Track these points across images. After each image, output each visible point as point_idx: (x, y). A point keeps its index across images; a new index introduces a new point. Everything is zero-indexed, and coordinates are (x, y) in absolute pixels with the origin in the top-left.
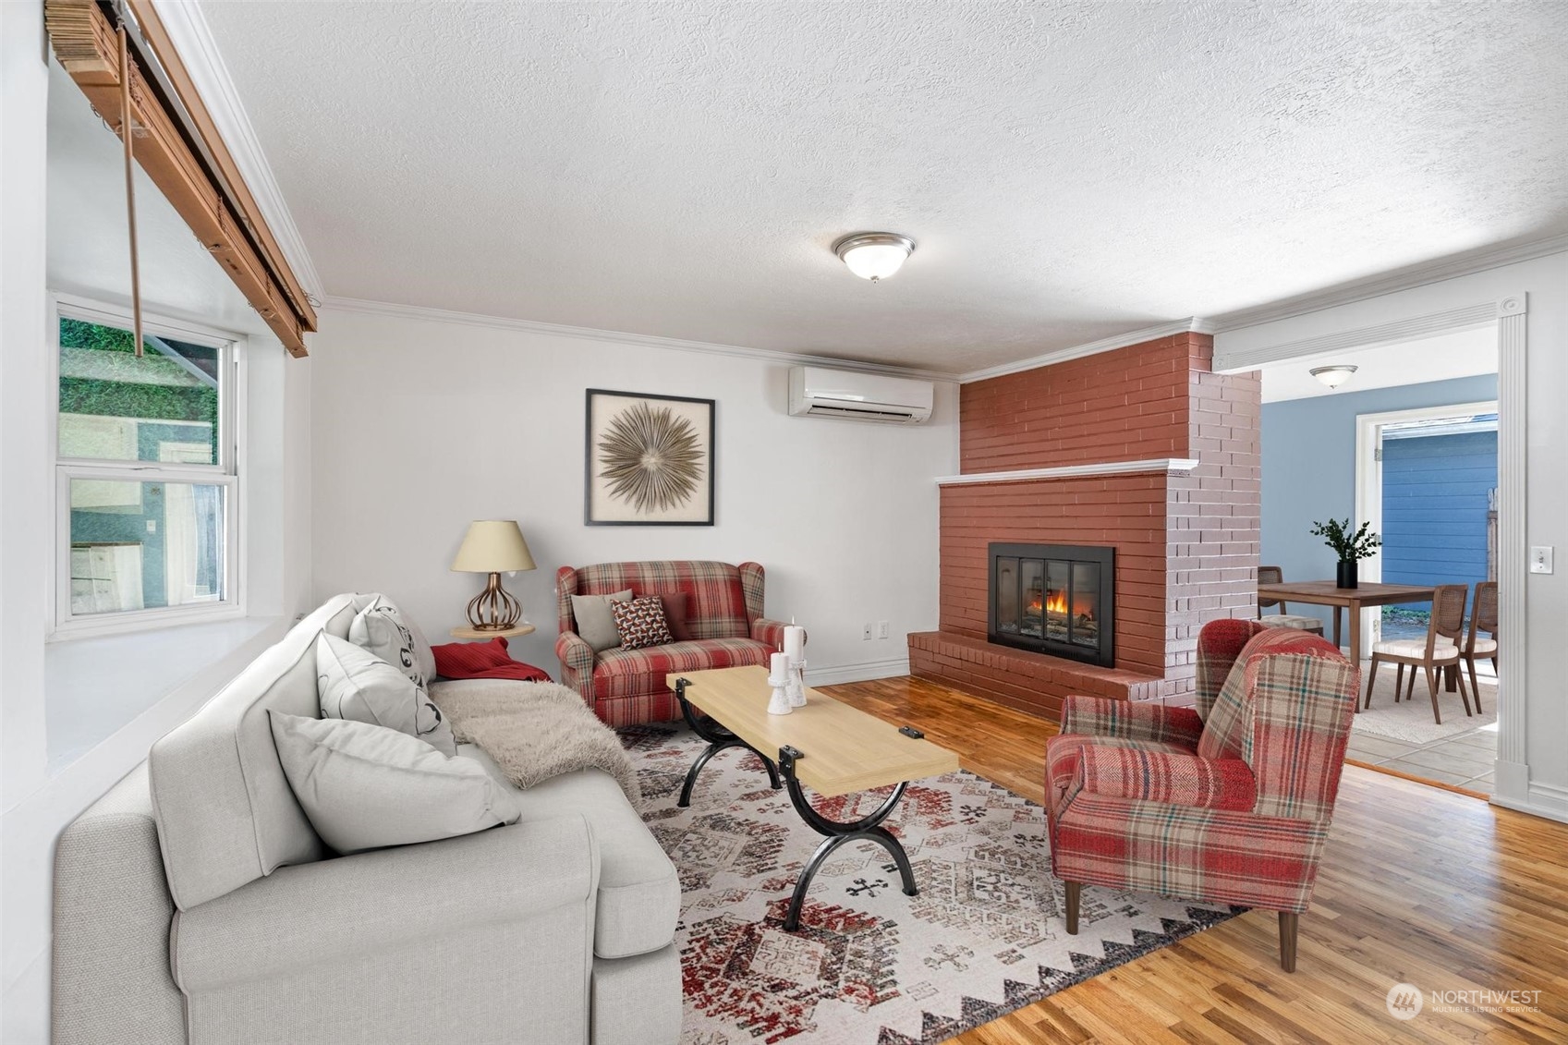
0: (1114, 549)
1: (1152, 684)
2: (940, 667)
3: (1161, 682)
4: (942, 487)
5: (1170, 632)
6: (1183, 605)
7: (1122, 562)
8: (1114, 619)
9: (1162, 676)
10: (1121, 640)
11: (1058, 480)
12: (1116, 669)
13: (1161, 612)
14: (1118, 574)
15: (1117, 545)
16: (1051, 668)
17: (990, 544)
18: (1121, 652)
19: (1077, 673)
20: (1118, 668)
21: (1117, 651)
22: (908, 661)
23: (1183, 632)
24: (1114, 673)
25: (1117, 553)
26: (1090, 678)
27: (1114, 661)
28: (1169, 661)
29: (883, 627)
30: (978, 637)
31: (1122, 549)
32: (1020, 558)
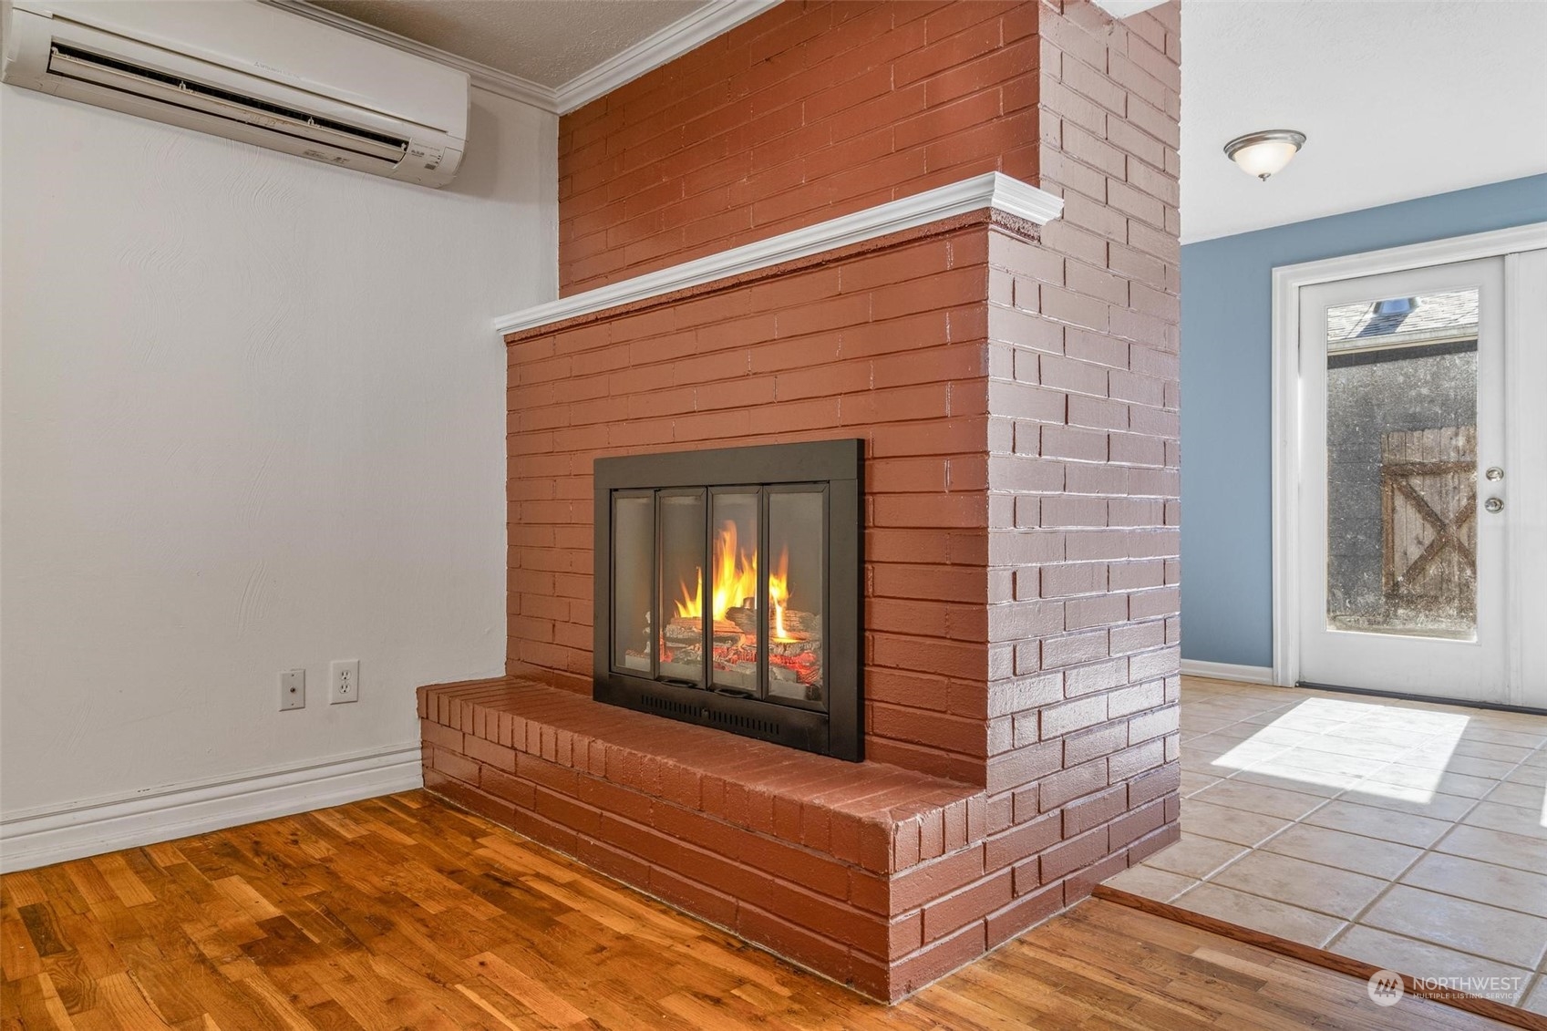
0: (861, 444)
1: (954, 809)
2: (474, 768)
3: (976, 800)
4: (511, 341)
5: (998, 661)
6: (1027, 585)
7: (881, 476)
8: (861, 629)
9: (977, 779)
10: (881, 684)
11: (738, 284)
12: (868, 764)
13: (977, 605)
14: (870, 509)
15: (867, 433)
16: (700, 772)
17: (598, 462)
18: (880, 715)
19: (760, 787)
20: (872, 759)
21: (868, 714)
22: (418, 754)
23: (1029, 660)
24: (860, 776)
25: (868, 454)
26: (792, 802)
27: (861, 743)
28: (998, 737)
29: (344, 674)
30: (575, 687)
31: (881, 443)
32: (658, 489)
